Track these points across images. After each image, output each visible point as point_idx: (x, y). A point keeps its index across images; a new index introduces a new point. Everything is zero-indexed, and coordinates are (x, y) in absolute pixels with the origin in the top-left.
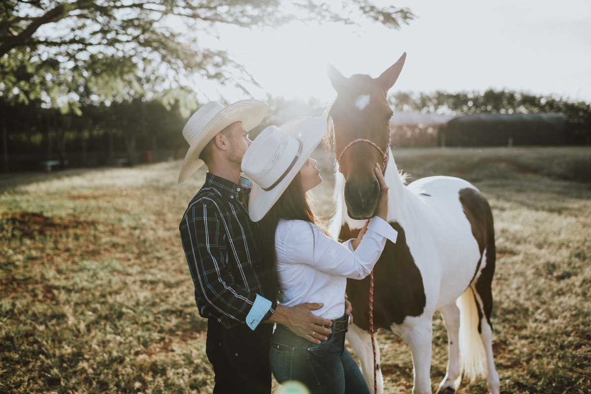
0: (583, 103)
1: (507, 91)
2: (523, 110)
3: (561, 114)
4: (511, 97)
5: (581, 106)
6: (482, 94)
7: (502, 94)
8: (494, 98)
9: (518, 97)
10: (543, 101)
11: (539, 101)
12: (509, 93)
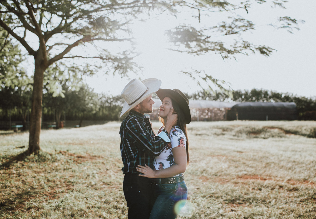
0: (304, 97)
1: (263, 90)
2: (272, 101)
3: (293, 103)
4: (266, 93)
5: (303, 99)
6: (250, 91)
7: (261, 91)
8: (256, 94)
9: (269, 93)
10: (283, 96)
11: (281, 95)
12: (264, 91)
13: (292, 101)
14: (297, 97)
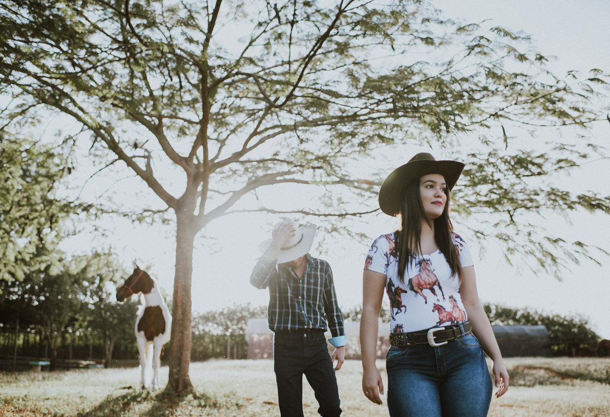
2: (500, 323)
3: (540, 328)
9: (494, 309)
10: (519, 314)
13: (536, 324)
14: (545, 315)
